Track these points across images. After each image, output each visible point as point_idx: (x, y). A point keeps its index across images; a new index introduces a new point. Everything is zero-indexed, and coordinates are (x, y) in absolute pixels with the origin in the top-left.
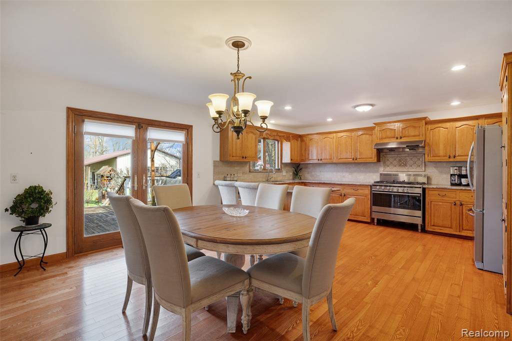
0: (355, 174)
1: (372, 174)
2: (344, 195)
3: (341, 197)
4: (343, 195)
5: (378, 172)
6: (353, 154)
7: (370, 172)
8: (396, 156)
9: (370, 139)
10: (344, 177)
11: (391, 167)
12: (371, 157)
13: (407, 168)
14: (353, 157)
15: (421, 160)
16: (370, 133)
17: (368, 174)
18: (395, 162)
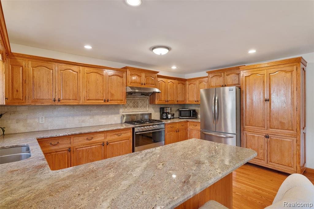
0: (97, 117)
1: (113, 116)
2: (107, 144)
3: (103, 147)
4: (105, 144)
5: (118, 113)
6: (104, 95)
7: (112, 114)
8: (132, 98)
9: (121, 82)
10: (83, 121)
11: (128, 108)
12: (122, 99)
13: (138, 109)
14: (104, 98)
15: (146, 102)
16: (121, 75)
17: (110, 116)
18: (131, 104)
